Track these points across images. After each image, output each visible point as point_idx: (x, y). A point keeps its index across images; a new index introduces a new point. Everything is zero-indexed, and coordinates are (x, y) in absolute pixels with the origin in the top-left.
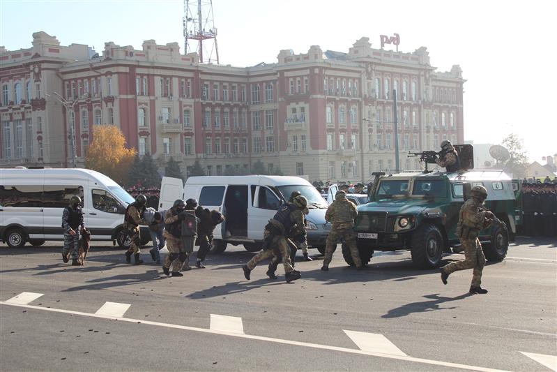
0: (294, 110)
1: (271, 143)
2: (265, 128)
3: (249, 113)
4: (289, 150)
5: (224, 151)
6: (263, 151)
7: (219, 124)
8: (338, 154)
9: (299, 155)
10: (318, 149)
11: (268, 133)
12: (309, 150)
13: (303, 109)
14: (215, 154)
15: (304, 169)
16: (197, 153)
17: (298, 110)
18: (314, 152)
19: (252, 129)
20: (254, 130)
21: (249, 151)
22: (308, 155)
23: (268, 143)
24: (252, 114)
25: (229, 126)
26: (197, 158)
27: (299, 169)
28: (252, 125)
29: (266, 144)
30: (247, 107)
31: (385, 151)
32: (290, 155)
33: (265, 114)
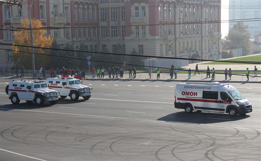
0: (137, 8)
1: (115, 30)
2: (110, 20)
3: (98, 9)
4: (133, 36)
5: (85, 35)
6: (109, 36)
7: (81, 17)
8: (164, 39)
9: (140, 40)
10: (155, 36)
11: (112, 24)
12: (148, 36)
13: (143, 8)
14: (80, 38)
15: (144, 50)
16: (72, 37)
17: (140, 8)
18: (153, 38)
19: (100, 20)
20: (102, 21)
21: (98, 36)
22: (147, 39)
23: (112, 30)
24: (100, 9)
25: (87, 18)
26: (73, 41)
27: (140, 49)
28: (100, 17)
29: (111, 31)
30: (97, 5)
31: (186, 36)
32: (133, 39)
33: (110, 10)
